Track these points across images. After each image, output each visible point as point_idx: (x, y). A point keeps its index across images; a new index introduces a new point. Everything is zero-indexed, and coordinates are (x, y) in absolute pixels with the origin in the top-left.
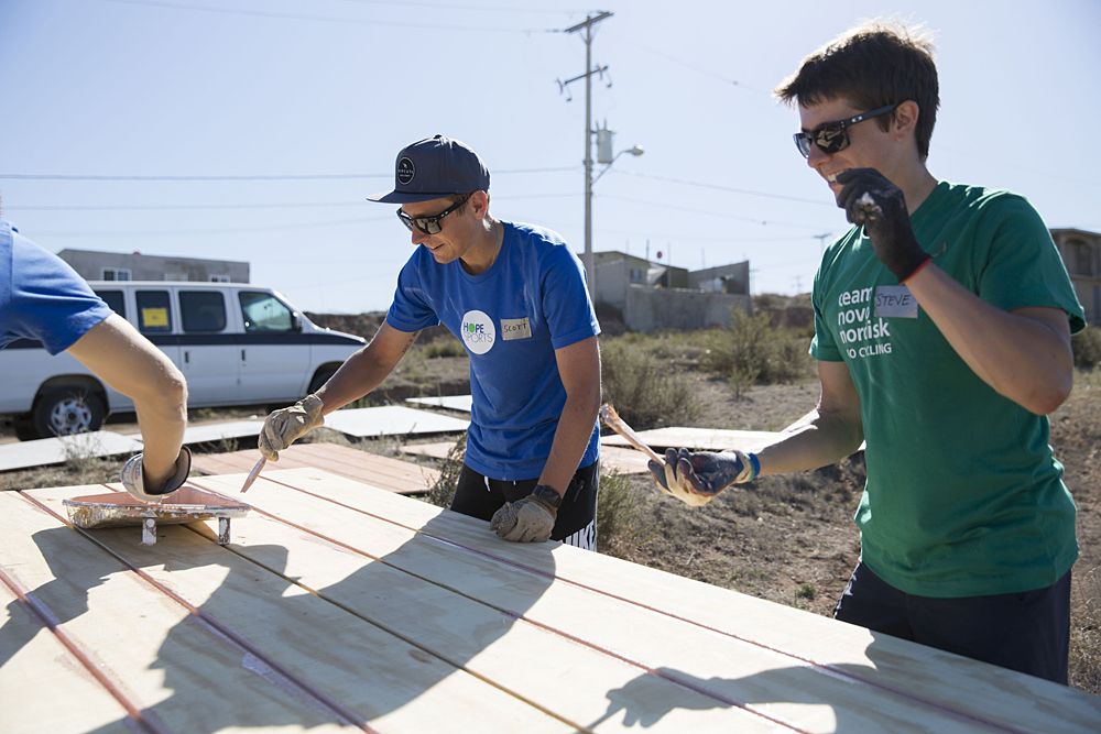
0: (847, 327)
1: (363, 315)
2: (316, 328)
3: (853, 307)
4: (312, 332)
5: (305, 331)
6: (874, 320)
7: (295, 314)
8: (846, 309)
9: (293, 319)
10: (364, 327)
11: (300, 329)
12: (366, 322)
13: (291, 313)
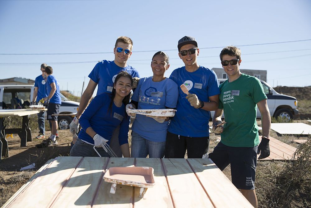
0: (225, 98)
1: (305, 87)
2: (278, 94)
3: (226, 94)
4: (276, 95)
5: (273, 95)
6: (231, 96)
7: (270, 89)
8: (225, 95)
9: (269, 90)
10: (305, 91)
11: (272, 94)
12: (306, 90)
13: (269, 88)
